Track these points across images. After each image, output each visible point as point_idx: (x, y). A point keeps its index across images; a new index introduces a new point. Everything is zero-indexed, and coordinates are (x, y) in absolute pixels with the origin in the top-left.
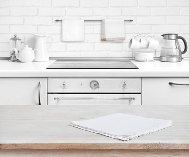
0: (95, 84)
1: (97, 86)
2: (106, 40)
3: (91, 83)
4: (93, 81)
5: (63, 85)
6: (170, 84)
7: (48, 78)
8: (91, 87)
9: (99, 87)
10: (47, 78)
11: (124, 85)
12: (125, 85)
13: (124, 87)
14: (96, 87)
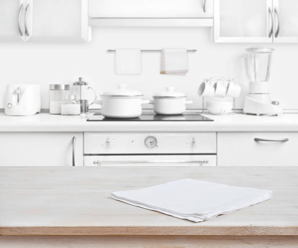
0: (152, 141)
1: (155, 143)
2: (166, 72)
3: (146, 140)
4: (149, 137)
5: (107, 142)
6: (256, 140)
7: (85, 133)
8: (146, 145)
9: (157, 146)
10: (83, 132)
11: (192, 142)
12: (194, 142)
13: (193, 146)
14: (153, 145)
